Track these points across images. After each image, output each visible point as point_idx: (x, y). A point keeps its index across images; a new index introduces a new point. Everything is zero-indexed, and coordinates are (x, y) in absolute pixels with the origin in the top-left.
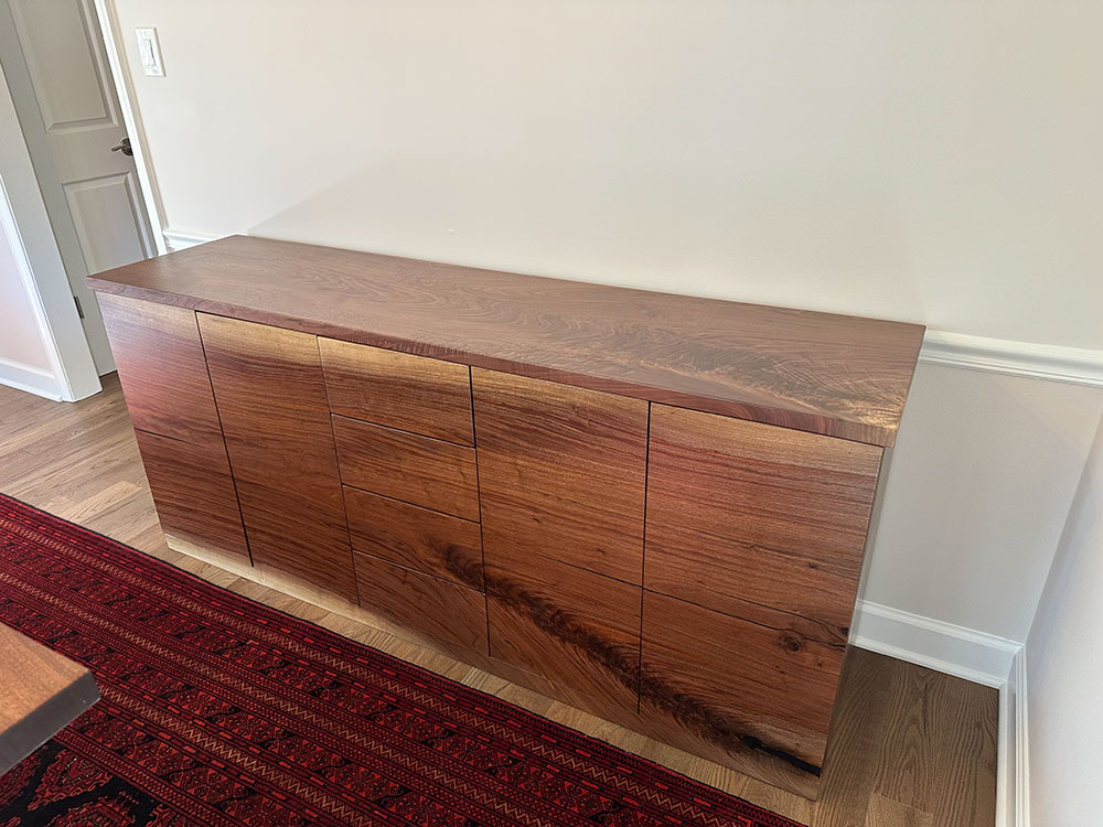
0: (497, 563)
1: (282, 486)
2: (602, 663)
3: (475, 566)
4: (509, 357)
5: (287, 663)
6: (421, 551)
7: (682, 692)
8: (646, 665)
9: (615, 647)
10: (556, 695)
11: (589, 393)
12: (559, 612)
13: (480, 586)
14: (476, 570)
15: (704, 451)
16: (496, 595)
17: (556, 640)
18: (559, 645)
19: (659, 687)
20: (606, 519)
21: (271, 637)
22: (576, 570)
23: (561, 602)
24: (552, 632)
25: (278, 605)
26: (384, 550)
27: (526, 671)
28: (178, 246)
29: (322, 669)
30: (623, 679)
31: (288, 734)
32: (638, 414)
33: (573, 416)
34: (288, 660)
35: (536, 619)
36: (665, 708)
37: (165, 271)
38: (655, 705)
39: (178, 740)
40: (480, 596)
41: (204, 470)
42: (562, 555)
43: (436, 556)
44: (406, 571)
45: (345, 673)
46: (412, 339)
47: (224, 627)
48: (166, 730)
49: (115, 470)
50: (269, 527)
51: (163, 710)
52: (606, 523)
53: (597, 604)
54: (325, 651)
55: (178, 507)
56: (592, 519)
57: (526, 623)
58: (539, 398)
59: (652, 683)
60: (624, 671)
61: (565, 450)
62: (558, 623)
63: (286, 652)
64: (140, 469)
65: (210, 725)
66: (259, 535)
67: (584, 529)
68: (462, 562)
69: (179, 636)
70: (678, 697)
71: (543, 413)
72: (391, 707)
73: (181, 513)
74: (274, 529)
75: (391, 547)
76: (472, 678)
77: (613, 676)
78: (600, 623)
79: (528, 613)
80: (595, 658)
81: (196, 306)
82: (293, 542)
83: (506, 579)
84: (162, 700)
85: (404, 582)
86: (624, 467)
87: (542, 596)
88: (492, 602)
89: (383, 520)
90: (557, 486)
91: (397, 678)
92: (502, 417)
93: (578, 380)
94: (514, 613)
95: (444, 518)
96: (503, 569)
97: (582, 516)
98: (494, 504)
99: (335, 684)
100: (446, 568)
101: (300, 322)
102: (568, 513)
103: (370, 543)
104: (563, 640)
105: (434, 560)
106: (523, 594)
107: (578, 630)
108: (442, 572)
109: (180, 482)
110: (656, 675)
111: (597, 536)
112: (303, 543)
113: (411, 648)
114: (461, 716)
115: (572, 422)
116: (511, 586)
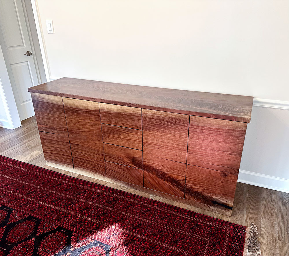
0: (147, 161)
1: (85, 144)
2: (175, 186)
3: (140, 162)
4: (153, 105)
6: (125, 159)
7: (197, 191)
8: (187, 184)
9: (179, 180)
11: (174, 114)
12: (164, 173)
13: (141, 167)
14: (141, 163)
16: (146, 170)
18: (163, 181)
19: (190, 190)
20: (177, 146)
22: (169, 161)
23: (164, 170)
24: (162, 178)
26: (115, 160)
27: (154, 190)
30: (181, 189)
33: (169, 120)
35: (157, 175)
36: (192, 196)
38: (189, 195)
40: (142, 170)
41: (61, 142)
42: (165, 157)
43: (129, 161)
44: (121, 165)
46: (126, 102)
50: (80, 156)
52: (177, 148)
53: (174, 169)
55: (51, 153)
56: (174, 147)
57: (154, 177)
58: (161, 116)
60: (181, 187)
61: (167, 129)
62: (163, 176)
66: (76, 159)
67: (171, 150)
68: (137, 162)
70: (195, 192)
71: (161, 120)
73: (52, 155)
74: (82, 157)
75: (116, 159)
77: (178, 189)
78: (175, 174)
79: (155, 174)
80: (173, 184)
82: (87, 160)
83: (149, 165)
85: (120, 169)
86: (182, 132)
87: (159, 169)
88: (145, 171)
89: (115, 152)
90: (164, 139)
92: (150, 122)
93: (171, 111)
94: (151, 174)
95: (132, 150)
96: (148, 162)
97: (171, 146)
98: (147, 145)
100: (132, 164)
102: (167, 146)
103: (110, 158)
104: (164, 180)
105: (129, 162)
106: (154, 169)
107: (169, 177)
108: (131, 165)
109: (53, 146)
110: (189, 187)
111: (175, 151)
112: (90, 160)
115: (169, 122)
116: (150, 167)
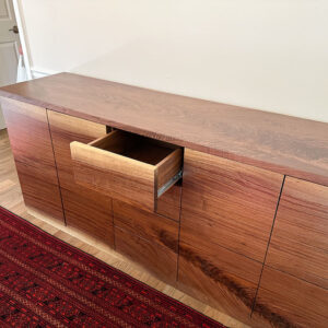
0: (186, 241)
2: (235, 294)
3: (174, 241)
4: (206, 144)
5: (81, 276)
6: (148, 231)
7: (276, 312)
8: (259, 298)
9: (243, 288)
10: (209, 303)
11: (250, 167)
12: (216, 268)
13: (176, 250)
14: (174, 243)
15: (313, 204)
16: (183, 255)
17: (212, 280)
18: (214, 282)
19: (264, 308)
21: (74, 262)
23: (216, 263)
24: (211, 276)
25: (77, 245)
27: (195, 291)
28: (38, 76)
29: (98, 280)
30: (245, 302)
31: (82, 314)
32: (277, 180)
33: (239, 177)
34: (82, 274)
35: (203, 269)
36: (265, 318)
37: (31, 88)
38: (260, 316)
39: (30, 313)
40: (175, 255)
42: (221, 243)
43: (155, 234)
45: (108, 283)
46: (155, 132)
47: (52, 255)
48: (25, 307)
49: (5, 174)
51: (24, 296)
53: (237, 268)
54: (99, 271)
57: (198, 270)
58: (221, 167)
59: (260, 306)
60: (247, 299)
62: (215, 273)
63: (81, 271)
64: (15, 175)
65: (45, 306)
66: (70, 214)
68: (168, 238)
69: (32, 258)
70: (273, 314)
72: (130, 303)
76: (168, 290)
77: (240, 300)
78: (237, 276)
79: (199, 266)
80: (232, 291)
81: (47, 106)
83: (190, 249)
84: (23, 291)
85: (138, 243)
87: (208, 259)
88: (181, 258)
91: (133, 288)
93: (244, 160)
94: (192, 265)
96: (189, 244)
99: (104, 289)
100: (159, 239)
101: (98, 118)
104: (216, 280)
105: (154, 236)
106: (198, 258)
107: (225, 278)
108: (157, 241)
110: (263, 303)
111: (243, 237)
113: (138, 272)
114: (164, 310)
115: (237, 181)
116: (191, 253)
